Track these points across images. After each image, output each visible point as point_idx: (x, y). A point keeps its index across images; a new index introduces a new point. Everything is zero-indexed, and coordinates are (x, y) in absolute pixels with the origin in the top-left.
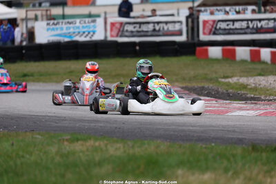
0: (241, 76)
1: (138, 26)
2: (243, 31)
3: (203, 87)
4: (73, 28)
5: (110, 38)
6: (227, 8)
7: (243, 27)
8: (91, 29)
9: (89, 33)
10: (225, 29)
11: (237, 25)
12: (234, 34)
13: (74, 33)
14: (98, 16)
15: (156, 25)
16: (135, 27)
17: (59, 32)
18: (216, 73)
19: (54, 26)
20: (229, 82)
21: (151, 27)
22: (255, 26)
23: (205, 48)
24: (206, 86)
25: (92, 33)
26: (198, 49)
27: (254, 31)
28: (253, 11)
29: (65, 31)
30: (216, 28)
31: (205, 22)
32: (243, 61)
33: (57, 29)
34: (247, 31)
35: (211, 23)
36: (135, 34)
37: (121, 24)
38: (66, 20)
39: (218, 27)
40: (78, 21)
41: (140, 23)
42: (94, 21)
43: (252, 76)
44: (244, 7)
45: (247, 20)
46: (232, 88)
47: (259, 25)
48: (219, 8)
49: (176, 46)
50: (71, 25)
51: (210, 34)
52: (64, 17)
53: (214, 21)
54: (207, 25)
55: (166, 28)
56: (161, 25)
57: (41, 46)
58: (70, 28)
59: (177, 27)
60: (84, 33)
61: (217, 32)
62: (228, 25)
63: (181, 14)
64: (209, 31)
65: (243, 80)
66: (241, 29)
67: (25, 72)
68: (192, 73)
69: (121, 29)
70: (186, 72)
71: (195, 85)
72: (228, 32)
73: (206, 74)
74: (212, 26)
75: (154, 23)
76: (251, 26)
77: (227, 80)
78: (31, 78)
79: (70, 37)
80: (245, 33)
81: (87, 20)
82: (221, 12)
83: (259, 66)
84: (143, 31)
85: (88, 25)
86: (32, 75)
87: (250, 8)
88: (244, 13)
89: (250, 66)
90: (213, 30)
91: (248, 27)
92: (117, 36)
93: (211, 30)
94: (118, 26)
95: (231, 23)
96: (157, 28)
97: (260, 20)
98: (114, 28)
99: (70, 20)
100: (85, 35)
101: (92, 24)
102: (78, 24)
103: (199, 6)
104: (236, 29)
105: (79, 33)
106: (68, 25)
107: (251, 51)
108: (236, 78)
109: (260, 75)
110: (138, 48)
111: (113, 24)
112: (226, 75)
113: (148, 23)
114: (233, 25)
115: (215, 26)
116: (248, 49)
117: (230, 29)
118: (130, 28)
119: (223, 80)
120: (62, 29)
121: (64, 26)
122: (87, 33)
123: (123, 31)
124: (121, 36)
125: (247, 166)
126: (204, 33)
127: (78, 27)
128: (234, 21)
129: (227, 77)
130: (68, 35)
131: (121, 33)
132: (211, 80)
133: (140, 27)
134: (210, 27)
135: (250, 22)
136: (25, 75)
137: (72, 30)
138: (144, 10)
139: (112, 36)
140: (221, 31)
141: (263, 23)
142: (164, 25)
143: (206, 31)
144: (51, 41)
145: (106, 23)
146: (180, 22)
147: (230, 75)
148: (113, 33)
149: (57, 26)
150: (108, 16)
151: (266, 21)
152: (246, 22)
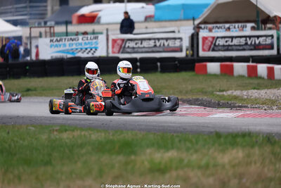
0: (235, 90)
1: (140, 42)
2: (241, 48)
3: (198, 99)
4: (76, 44)
5: (111, 55)
6: (227, 25)
7: (242, 44)
8: (93, 46)
9: (91, 49)
10: (224, 46)
11: (236, 42)
12: (232, 50)
13: (77, 49)
14: (101, 33)
15: (157, 41)
16: (136, 44)
17: (62, 48)
18: (213, 87)
19: (57, 43)
20: (223, 95)
21: (152, 43)
22: (253, 43)
23: (204, 63)
24: (200, 98)
25: (94, 50)
26: (197, 64)
27: (252, 47)
28: (253, 28)
29: (67, 47)
30: (215, 45)
31: (205, 39)
32: (241, 77)
33: (60, 46)
34: (245, 47)
35: (211, 39)
36: (136, 50)
37: (123, 40)
38: (69, 37)
39: (217, 44)
40: (80, 37)
41: (142, 40)
42: (96, 38)
43: (246, 89)
44: (243, 24)
45: (246, 37)
46: (223, 100)
47: (257, 42)
48: (218, 25)
49: (177, 62)
50: (74, 42)
51: (209, 50)
52: (67, 34)
53: (213, 38)
54: (207, 41)
55: (166, 44)
56: (162, 41)
57: (44, 62)
58: (72, 44)
59: (177, 43)
60: (86, 49)
61: (216, 48)
62: (226, 42)
63: (181, 31)
64: (208, 47)
65: (237, 93)
66: (240, 45)
67: (29, 87)
68: (190, 87)
69: (123, 45)
70: (184, 86)
71: (190, 97)
72: (227, 48)
73: (203, 88)
74: (212, 43)
75: (154, 39)
76: (249, 43)
77: (221, 93)
78: (34, 92)
79: (73, 53)
80: (244, 50)
81: (89, 36)
82: (220, 30)
83: (255, 81)
84: (144, 47)
85: (90, 41)
86: (35, 90)
87: (249, 25)
88: (243, 30)
89: (247, 82)
90: (212, 46)
91: (246, 44)
92: (119, 52)
93: (210, 47)
94: (119, 42)
95: (230, 40)
96: (158, 44)
97: (258, 37)
98: (116, 45)
99: (73, 37)
100: (87, 51)
101: (94, 41)
102: (80, 41)
103: (200, 23)
104: (235, 45)
105: (81, 49)
106: (71, 42)
107: (248, 66)
108: (231, 91)
109: (254, 89)
110: (138, 64)
111: (114, 41)
112: (221, 89)
113: (150, 39)
114: (232, 41)
115: (214, 42)
116: (245, 64)
117: (229, 45)
118: (132, 44)
119: (218, 93)
120: (65, 45)
121: (67, 43)
122: (89, 49)
123: (124, 47)
124: (122, 53)
125: (207, 147)
126: (204, 50)
127: (81, 44)
128: (232, 38)
129: (223, 91)
130: (71, 52)
131: (123, 49)
132: (206, 92)
133: (141, 43)
134: (210, 44)
135: (248, 39)
136: (28, 90)
137: (74, 47)
138: (146, 28)
139: (113, 52)
140: (220, 48)
141: (261, 39)
142: (165, 41)
143: (205, 47)
144: (54, 57)
145: (107, 39)
146: (181, 39)
147: (226, 89)
148: (115, 50)
149: (61, 43)
150: (109, 33)
151: (264, 38)
152: (244, 39)
